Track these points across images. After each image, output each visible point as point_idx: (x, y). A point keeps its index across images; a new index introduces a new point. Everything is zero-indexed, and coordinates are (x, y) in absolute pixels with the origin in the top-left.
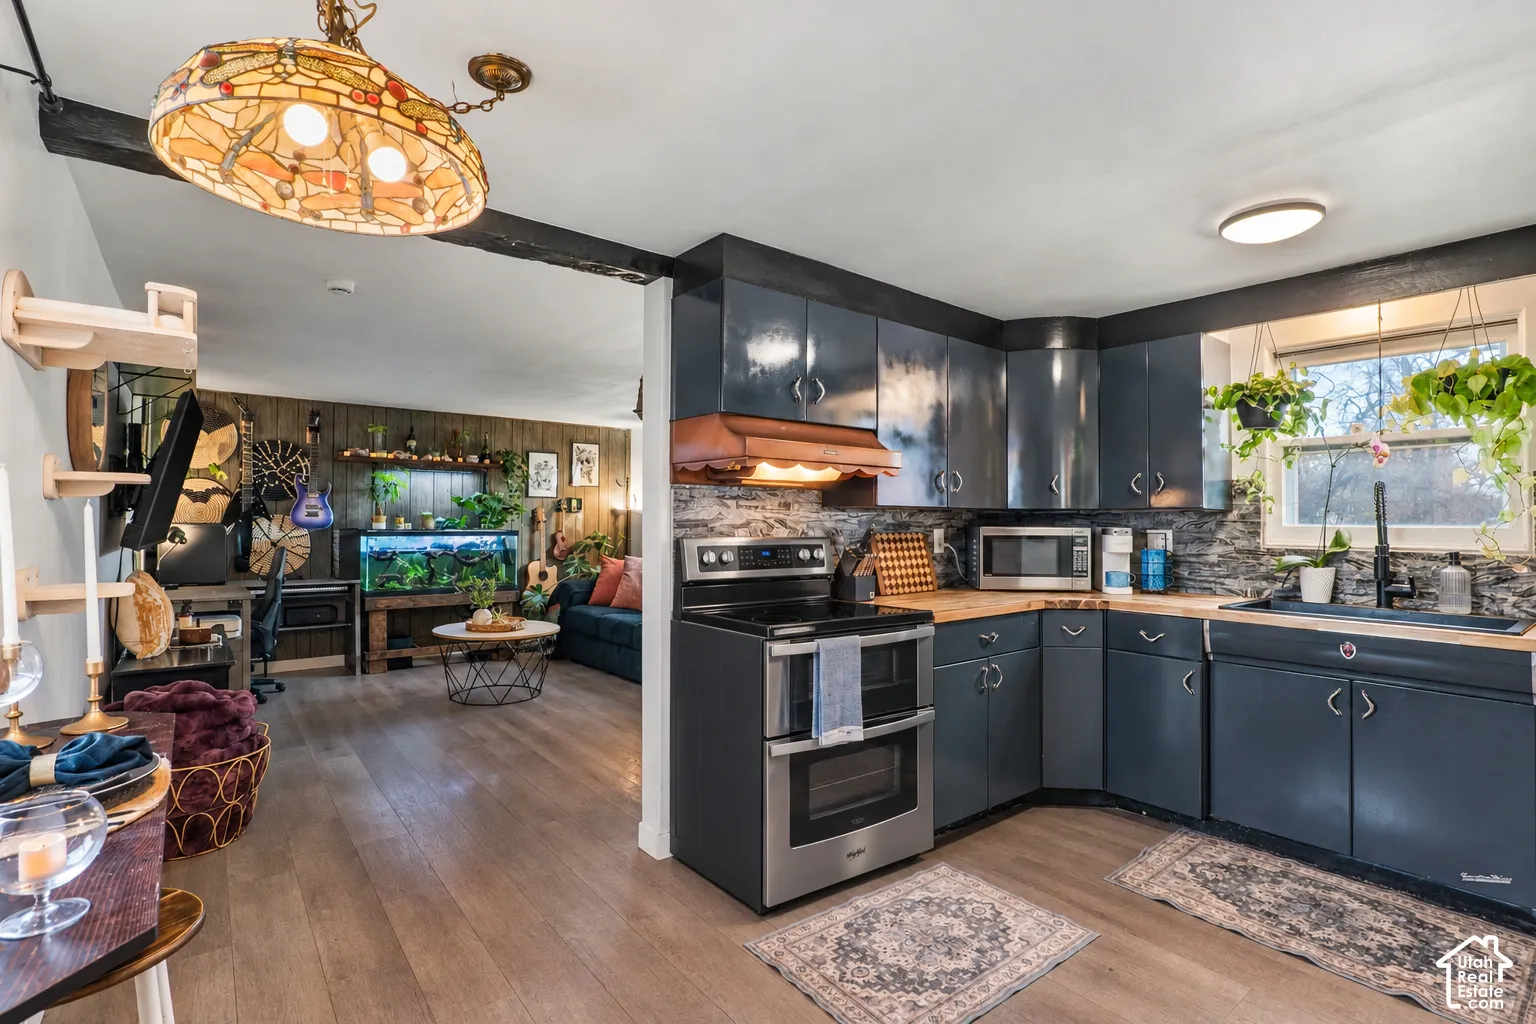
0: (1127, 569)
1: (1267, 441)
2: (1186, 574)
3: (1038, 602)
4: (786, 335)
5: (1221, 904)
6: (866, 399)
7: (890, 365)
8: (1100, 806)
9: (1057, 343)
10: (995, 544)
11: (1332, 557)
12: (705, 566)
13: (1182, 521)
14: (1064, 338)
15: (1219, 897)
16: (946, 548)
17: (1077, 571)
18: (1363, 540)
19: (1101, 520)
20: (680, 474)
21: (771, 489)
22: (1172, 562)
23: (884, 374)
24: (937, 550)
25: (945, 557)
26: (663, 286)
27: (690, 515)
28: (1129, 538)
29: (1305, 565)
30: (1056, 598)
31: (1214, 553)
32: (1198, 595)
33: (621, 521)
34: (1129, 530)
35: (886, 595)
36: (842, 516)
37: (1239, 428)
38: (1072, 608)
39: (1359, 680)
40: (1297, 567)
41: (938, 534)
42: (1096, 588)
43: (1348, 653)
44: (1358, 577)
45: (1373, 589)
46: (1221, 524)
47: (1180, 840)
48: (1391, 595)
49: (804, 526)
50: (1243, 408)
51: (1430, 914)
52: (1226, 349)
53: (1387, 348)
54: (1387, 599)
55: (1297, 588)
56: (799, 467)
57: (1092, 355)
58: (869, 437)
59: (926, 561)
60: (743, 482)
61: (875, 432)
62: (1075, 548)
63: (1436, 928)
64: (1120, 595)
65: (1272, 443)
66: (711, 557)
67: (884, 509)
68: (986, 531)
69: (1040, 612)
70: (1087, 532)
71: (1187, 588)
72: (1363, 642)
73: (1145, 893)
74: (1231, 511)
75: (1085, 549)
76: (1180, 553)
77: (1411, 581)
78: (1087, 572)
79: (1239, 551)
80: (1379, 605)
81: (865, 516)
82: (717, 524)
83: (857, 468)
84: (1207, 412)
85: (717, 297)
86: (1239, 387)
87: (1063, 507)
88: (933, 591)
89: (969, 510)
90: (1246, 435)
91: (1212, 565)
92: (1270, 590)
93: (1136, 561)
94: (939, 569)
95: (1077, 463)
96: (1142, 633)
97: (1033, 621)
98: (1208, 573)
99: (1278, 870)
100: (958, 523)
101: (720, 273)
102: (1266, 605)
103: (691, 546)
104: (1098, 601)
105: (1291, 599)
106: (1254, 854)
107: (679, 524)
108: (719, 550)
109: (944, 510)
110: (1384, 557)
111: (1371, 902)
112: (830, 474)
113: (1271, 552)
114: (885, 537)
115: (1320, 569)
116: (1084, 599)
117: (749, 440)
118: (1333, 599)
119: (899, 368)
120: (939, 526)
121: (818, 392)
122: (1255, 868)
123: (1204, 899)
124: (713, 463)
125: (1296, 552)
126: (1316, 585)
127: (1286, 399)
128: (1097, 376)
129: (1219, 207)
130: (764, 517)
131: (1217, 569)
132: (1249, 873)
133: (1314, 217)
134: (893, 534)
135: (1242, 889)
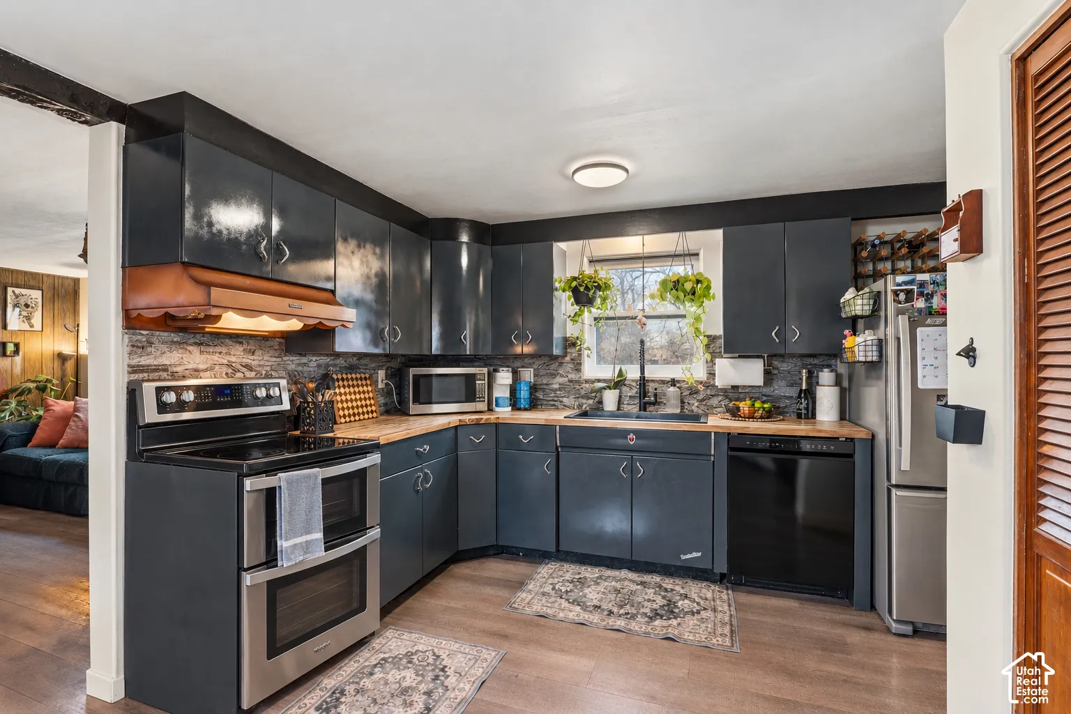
0: (508, 395)
1: (586, 314)
2: (541, 397)
3: (454, 420)
4: (251, 201)
5: (571, 607)
6: (326, 267)
7: (345, 240)
8: (494, 555)
9: (464, 238)
10: (422, 381)
11: (619, 383)
12: (163, 407)
13: (538, 363)
14: (469, 237)
15: (569, 602)
16: (387, 384)
17: (479, 398)
18: (633, 373)
19: (493, 362)
20: (132, 321)
21: (237, 337)
22: (534, 389)
23: (340, 246)
24: (381, 386)
25: (385, 390)
26: (113, 132)
27: (145, 361)
28: (510, 375)
29: (605, 389)
30: (466, 418)
31: (556, 383)
32: (549, 410)
33: (70, 365)
34: (510, 369)
35: (341, 423)
36: (304, 360)
37: (572, 305)
38: (477, 424)
39: (636, 456)
40: (601, 390)
41: (381, 374)
42: (490, 410)
43: (632, 441)
44: (629, 394)
45: (637, 401)
46: (561, 364)
47: (545, 570)
48: (646, 403)
49: (269, 368)
50: (575, 291)
51: (668, 583)
52: (564, 253)
53: (647, 263)
54: (643, 407)
55: (601, 402)
56: (265, 318)
57: (487, 249)
58: (329, 297)
59: (371, 395)
60: (207, 330)
61: (333, 292)
62: (477, 382)
63: (672, 590)
64: (504, 413)
65: (587, 316)
66: (170, 398)
67: (338, 355)
68: (413, 371)
69: (456, 427)
70: (485, 370)
71: (542, 405)
72: (639, 433)
73: (528, 612)
74: (566, 356)
75: (483, 382)
76: (539, 383)
77: (656, 395)
78: (484, 398)
79: (571, 381)
80: (640, 410)
81: (324, 360)
82: (179, 369)
83: (318, 321)
84: (556, 293)
85: (176, 153)
86: (575, 279)
87: (468, 353)
88: (376, 417)
89: (403, 356)
90: (577, 308)
91: (556, 390)
92: (587, 404)
93: (513, 390)
94: (382, 400)
95: (476, 324)
96: (521, 437)
97: (451, 434)
98: (553, 395)
99: (597, 575)
100: (395, 364)
101: (181, 129)
102: (584, 414)
103: (149, 389)
104: (492, 417)
105: (597, 410)
106: (583, 568)
107: (134, 369)
108: (178, 390)
109: (387, 356)
110: (643, 382)
111: (642, 583)
112: (295, 325)
113: (587, 381)
114: (340, 376)
115: (613, 391)
116: (485, 417)
117: (214, 291)
118: (619, 409)
119: (353, 243)
120: (380, 367)
121: (282, 254)
122: (585, 578)
123: (563, 606)
124: (171, 311)
125: (599, 381)
126: (610, 399)
127: (599, 288)
128: (490, 264)
129: (573, 159)
130: (229, 361)
131: (558, 392)
132: (582, 582)
133: (623, 175)
134: (347, 374)
135: (581, 594)
